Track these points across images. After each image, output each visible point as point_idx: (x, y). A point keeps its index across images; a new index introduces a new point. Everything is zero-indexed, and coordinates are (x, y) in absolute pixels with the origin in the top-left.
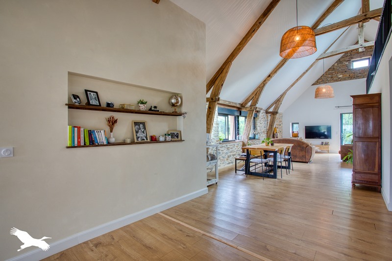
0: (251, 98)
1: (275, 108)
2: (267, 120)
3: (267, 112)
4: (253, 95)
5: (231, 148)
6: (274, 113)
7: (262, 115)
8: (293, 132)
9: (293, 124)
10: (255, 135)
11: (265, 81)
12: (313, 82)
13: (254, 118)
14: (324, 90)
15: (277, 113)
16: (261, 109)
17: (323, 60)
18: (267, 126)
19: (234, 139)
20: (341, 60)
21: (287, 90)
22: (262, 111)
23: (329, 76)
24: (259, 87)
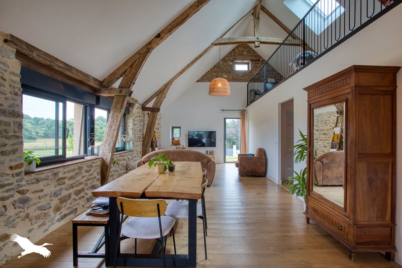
0: (121, 72)
1: (156, 103)
2: (144, 121)
3: (144, 108)
4: (126, 67)
5: (71, 178)
6: (155, 110)
7: (137, 111)
8: (174, 139)
9: (173, 128)
10: (125, 143)
11: (150, 43)
12: (198, 78)
13: (125, 114)
14: (220, 85)
15: (158, 110)
16: (136, 101)
17: (218, 46)
18: (143, 130)
19: (82, 153)
20: (226, 59)
21: (174, 78)
22: (137, 105)
23: (215, 74)
24: (139, 53)
